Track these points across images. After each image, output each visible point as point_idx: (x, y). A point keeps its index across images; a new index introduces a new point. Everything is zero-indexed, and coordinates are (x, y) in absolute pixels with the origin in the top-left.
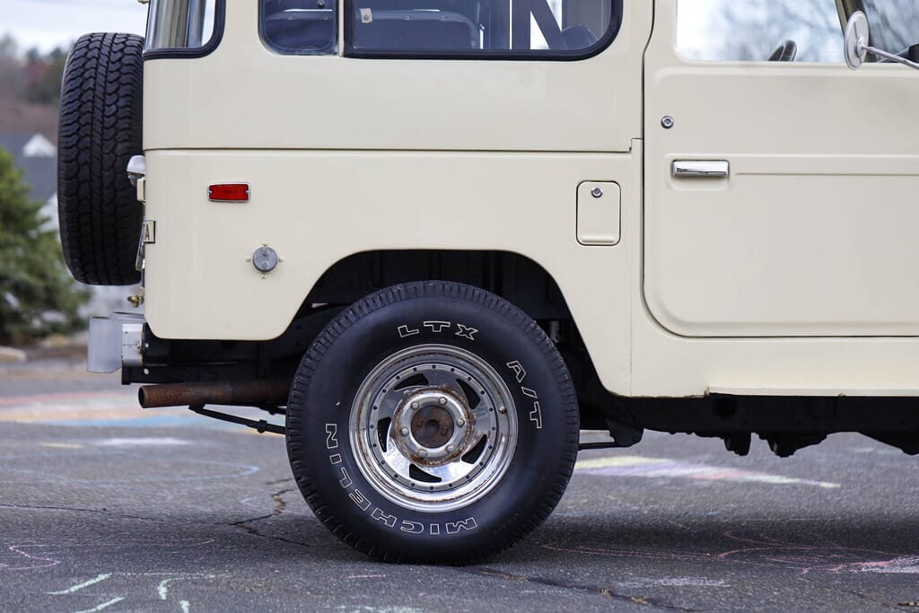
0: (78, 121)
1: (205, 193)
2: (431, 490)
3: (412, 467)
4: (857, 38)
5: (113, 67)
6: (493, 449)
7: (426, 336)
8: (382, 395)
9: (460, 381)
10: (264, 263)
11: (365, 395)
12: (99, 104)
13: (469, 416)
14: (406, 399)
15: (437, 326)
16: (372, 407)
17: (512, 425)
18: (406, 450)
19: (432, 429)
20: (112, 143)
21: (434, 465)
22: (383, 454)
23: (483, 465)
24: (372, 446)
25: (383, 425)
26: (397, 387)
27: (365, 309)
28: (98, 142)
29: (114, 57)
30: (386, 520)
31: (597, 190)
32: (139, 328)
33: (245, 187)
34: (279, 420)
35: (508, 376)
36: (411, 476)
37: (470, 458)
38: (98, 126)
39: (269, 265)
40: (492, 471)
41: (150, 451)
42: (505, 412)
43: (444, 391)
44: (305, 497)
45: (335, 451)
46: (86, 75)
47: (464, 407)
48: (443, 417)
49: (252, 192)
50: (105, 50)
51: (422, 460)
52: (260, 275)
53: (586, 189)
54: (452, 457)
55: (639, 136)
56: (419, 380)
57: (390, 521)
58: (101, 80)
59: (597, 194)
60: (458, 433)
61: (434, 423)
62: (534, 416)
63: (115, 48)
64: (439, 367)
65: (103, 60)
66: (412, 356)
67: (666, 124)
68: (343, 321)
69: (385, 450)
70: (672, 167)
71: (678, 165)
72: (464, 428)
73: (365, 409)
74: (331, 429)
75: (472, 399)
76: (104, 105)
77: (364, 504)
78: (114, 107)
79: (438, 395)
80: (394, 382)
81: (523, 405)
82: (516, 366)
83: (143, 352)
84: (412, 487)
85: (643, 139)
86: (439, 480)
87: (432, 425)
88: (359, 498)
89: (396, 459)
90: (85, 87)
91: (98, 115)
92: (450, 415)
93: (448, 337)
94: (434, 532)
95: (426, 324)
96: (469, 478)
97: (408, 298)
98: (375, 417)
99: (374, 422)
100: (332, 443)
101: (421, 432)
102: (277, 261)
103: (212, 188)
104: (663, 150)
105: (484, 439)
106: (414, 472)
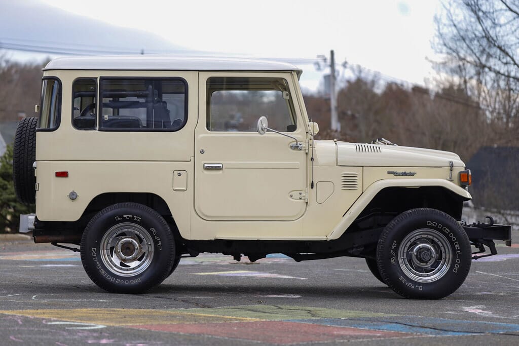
0: (19, 149)
1: (54, 174)
2: (127, 270)
3: (121, 262)
4: (262, 125)
5: (31, 130)
6: (147, 257)
7: (124, 220)
8: (111, 239)
9: (136, 235)
10: (73, 197)
11: (105, 239)
12: (27, 143)
13: (139, 246)
14: (120, 240)
15: (128, 217)
16: (108, 243)
17: (152, 249)
18: (119, 257)
19: (128, 250)
20: (31, 156)
21: (128, 262)
22: (112, 258)
23: (144, 262)
24: (108, 256)
25: (112, 249)
26: (116, 237)
27: (105, 212)
28: (26, 155)
29: (33, 127)
30: (111, 279)
31: (179, 173)
32: (34, 217)
33: (67, 172)
34: (79, 247)
35: (151, 233)
36: (121, 265)
37: (140, 260)
38: (26, 150)
39: (74, 197)
40: (146, 264)
41: (60, 268)
42: (150, 245)
43: (131, 238)
44: (86, 271)
45: (95, 257)
46: (23, 133)
47: (138, 243)
48: (131, 247)
49: (69, 174)
50: (30, 124)
51: (125, 260)
52: (71, 201)
53: (176, 173)
54: (134, 260)
55: (193, 156)
56: (123, 234)
57: (113, 279)
58: (27, 135)
59: (179, 174)
60: (136, 252)
61: (128, 248)
62: (159, 246)
63: (33, 124)
64: (129, 230)
65: (29, 128)
66: (121, 226)
67: (202, 152)
68: (98, 215)
69: (112, 257)
70: (204, 166)
71: (206, 165)
72: (138, 250)
73: (106, 243)
74: (94, 250)
75: (140, 241)
76: (28, 143)
77: (105, 274)
78: (31, 144)
79: (130, 239)
80: (115, 235)
81: (156, 242)
82: (153, 230)
83: (35, 225)
84: (121, 269)
85: (194, 157)
86: (130, 266)
87: (128, 249)
88: (103, 272)
89: (116, 260)
90: (22, 137)
91: (26, 146)
92: (133, 245)
93: (131, 220)
94: (127, 283)
95: (124, 216)
96: (139, 266)
97: (119, 208)
98: (109, 246)
99: (109, 248)
100: (94, 254)
101: (124, 251)
102: (77, 196)
103: (56, 173)
104: (202, 161)
105: (144, 253)
106: (122, 264)
